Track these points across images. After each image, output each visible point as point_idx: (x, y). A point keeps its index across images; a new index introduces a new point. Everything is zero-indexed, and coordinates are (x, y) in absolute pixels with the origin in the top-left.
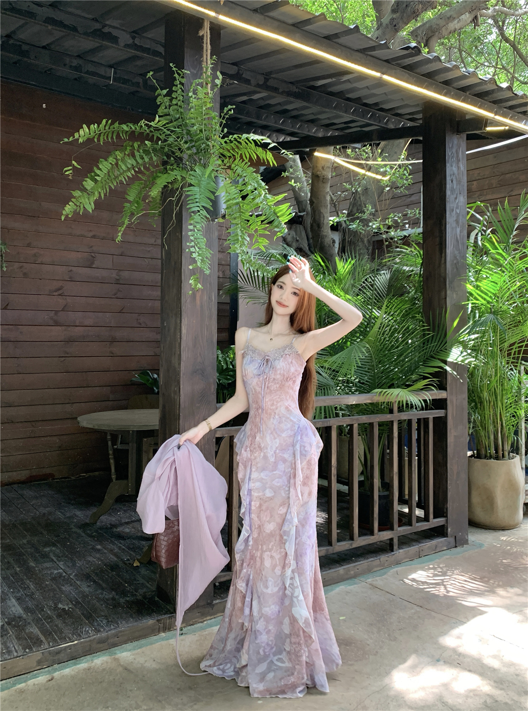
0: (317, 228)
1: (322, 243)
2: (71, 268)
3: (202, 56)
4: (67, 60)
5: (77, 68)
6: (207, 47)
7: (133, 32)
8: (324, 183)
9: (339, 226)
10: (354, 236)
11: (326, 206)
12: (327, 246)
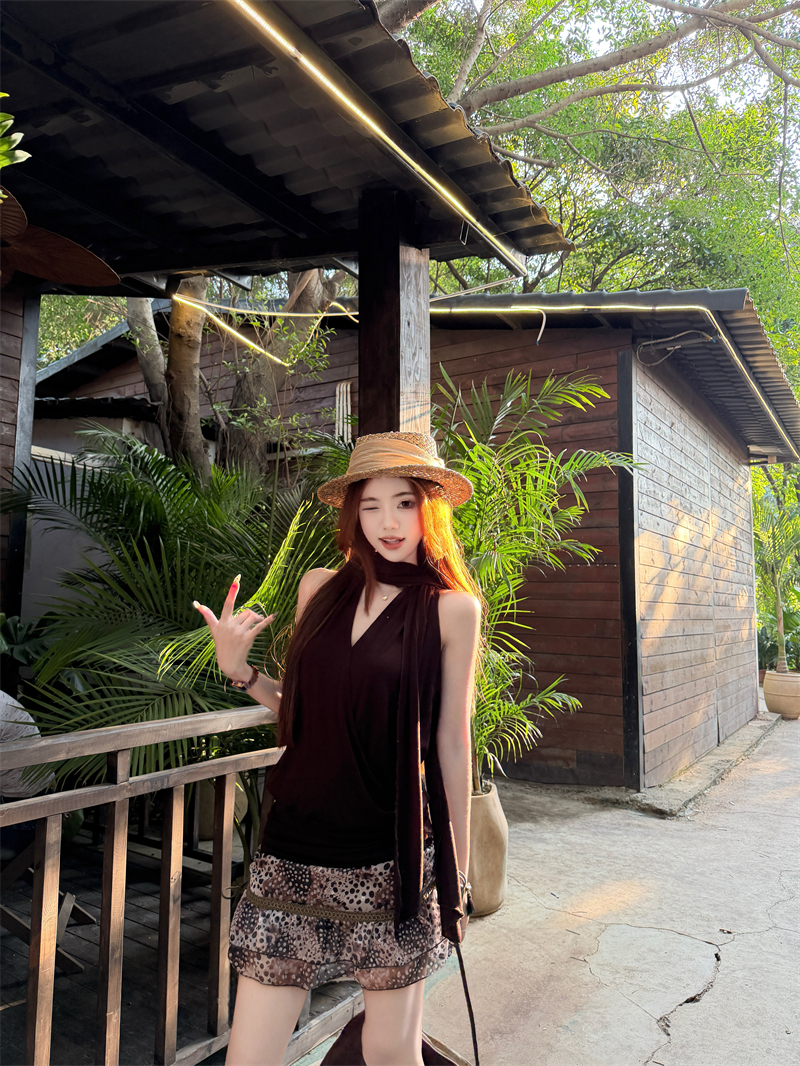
0: (177, 421)
1: (185, 446)
8: (190, 347)
9: (216, 429)
10: (240, 444)
11: (193, 387)
12: (195, 451)
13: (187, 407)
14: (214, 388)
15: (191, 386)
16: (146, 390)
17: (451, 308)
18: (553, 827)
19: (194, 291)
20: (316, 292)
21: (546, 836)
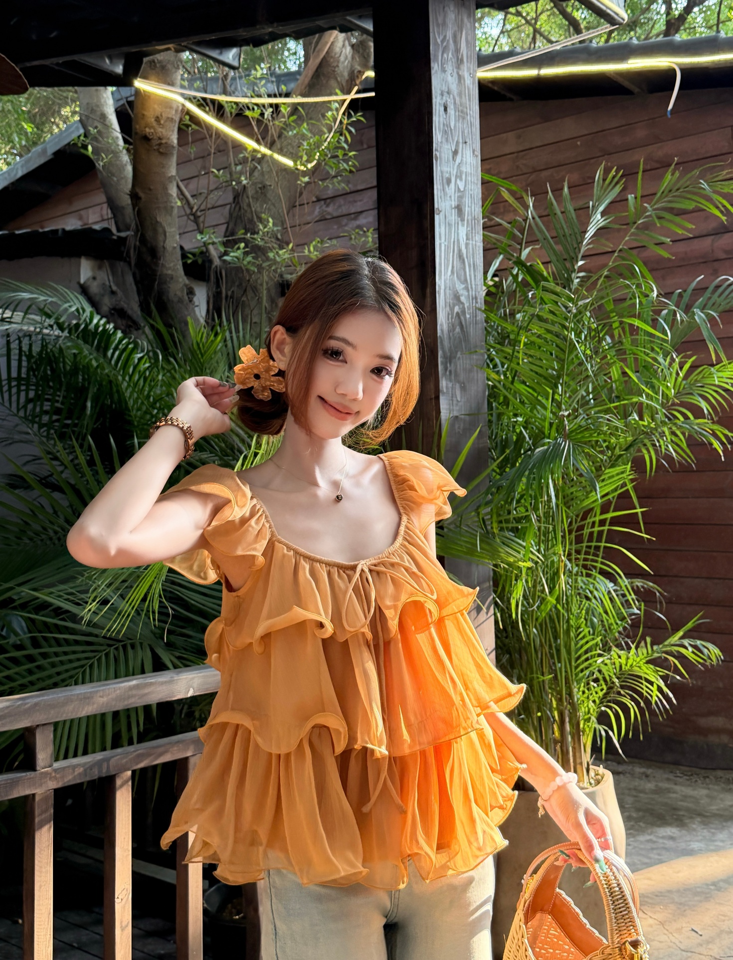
1: (161, 294)
9: (207, 265)
10: (240, 285)
11: (169, 210)
12: (175, 300)
13: (161, 238)
14: (203, 207)
15: (166, 208)
16: (110, 215)
17: (540, 68)
18: (705, 833)
19: (164, 75)
20: (342, 58)
21: (695, 845)
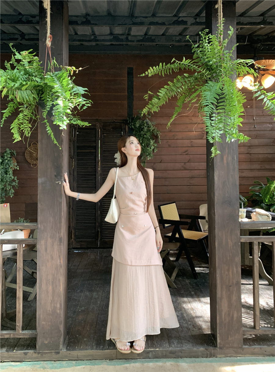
2: (192, 140)
3: (218, 20)
4: (174, 38)
5: (179, 41)
6: (221, 14)
7: (195, 16)
